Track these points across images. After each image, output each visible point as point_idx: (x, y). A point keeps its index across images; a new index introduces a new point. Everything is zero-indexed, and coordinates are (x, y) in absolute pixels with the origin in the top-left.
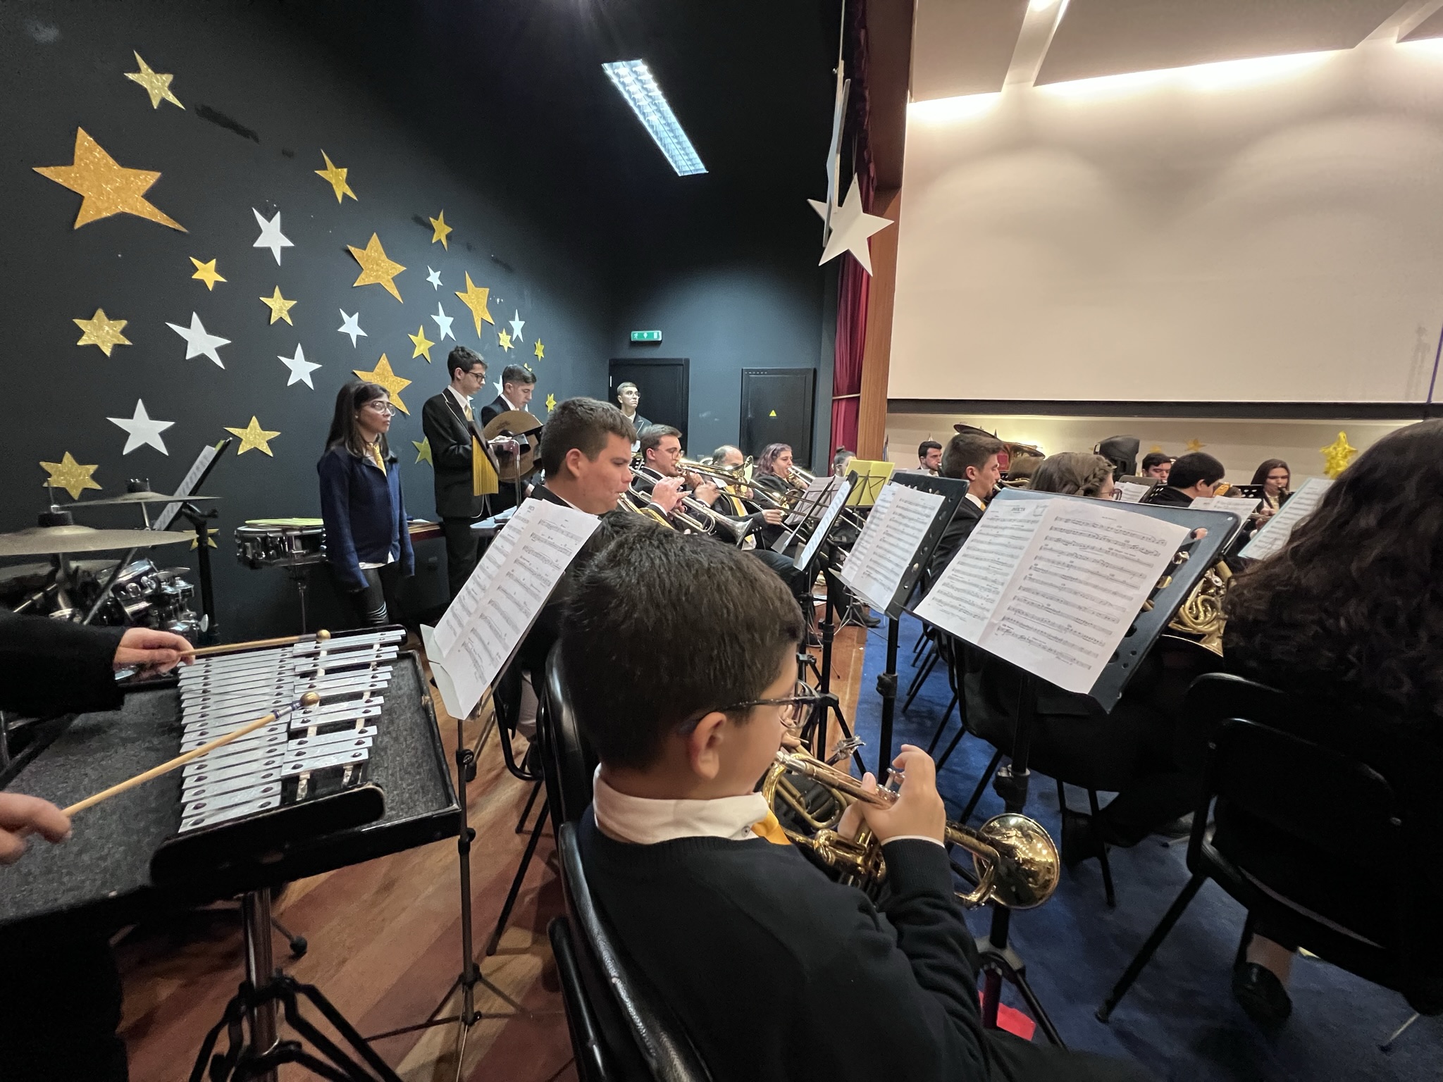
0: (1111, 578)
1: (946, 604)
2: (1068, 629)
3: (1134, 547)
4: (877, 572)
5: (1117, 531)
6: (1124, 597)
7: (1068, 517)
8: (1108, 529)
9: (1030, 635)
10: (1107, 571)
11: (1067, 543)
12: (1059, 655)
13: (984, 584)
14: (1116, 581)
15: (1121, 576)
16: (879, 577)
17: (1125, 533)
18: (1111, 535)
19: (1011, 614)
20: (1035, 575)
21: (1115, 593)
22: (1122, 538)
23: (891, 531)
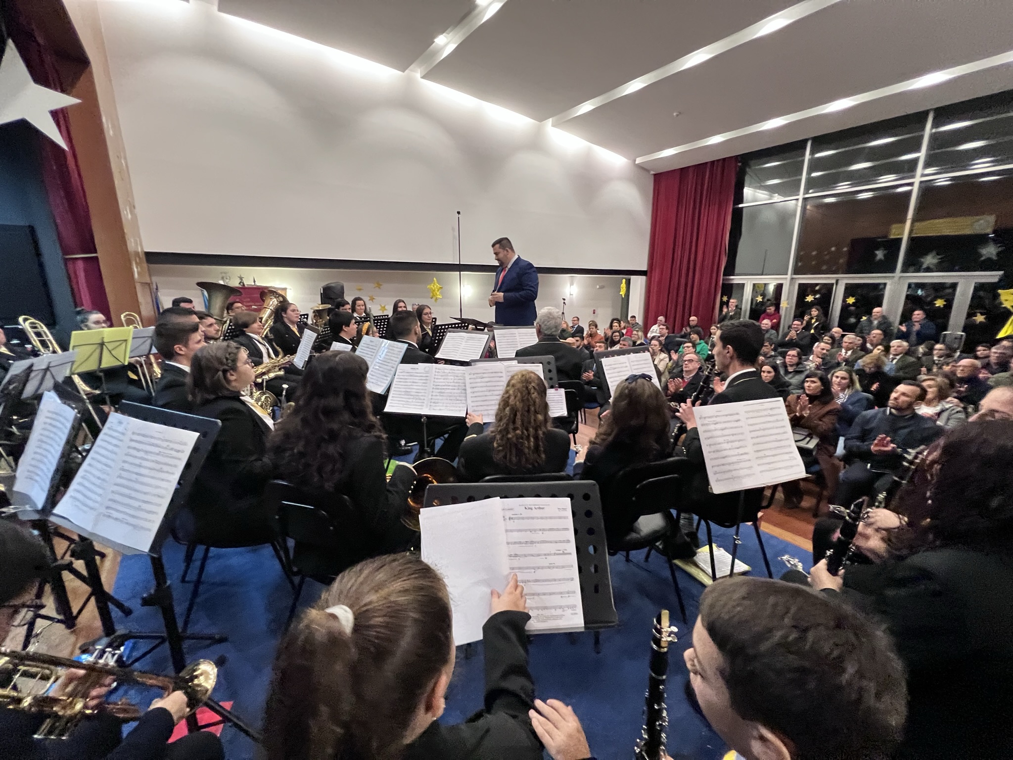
0: (161, 471)
1: (78, 500)
2: (139, 509)
3: (172, 449)
4: (38, 475)
5: (163, 440)
6: (168, 481)
7: (138, 432)
8: (159, 439)
9: (120, 516)
10: (158, 467)
11: (138, 450)
12: (135, 526)
13: (98, 482)
14: (164, 472)
15: (165, 468)
16: (37, 478)
17: (167, 441)
18: (159, 442)
19: (111, 504)
20: (124, 474)
21: (163, 480)
22: (165, 444)
23: (45, 439)
